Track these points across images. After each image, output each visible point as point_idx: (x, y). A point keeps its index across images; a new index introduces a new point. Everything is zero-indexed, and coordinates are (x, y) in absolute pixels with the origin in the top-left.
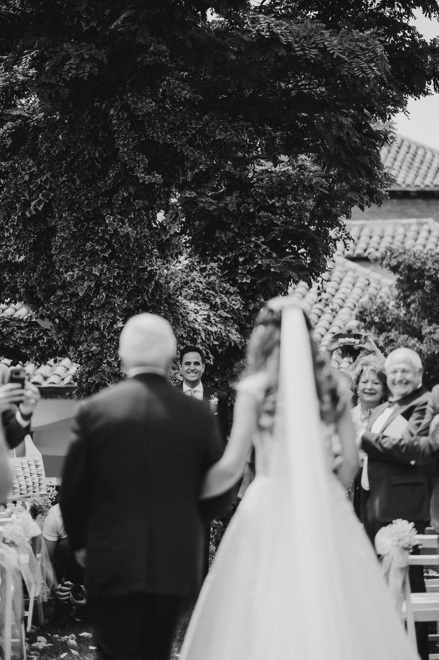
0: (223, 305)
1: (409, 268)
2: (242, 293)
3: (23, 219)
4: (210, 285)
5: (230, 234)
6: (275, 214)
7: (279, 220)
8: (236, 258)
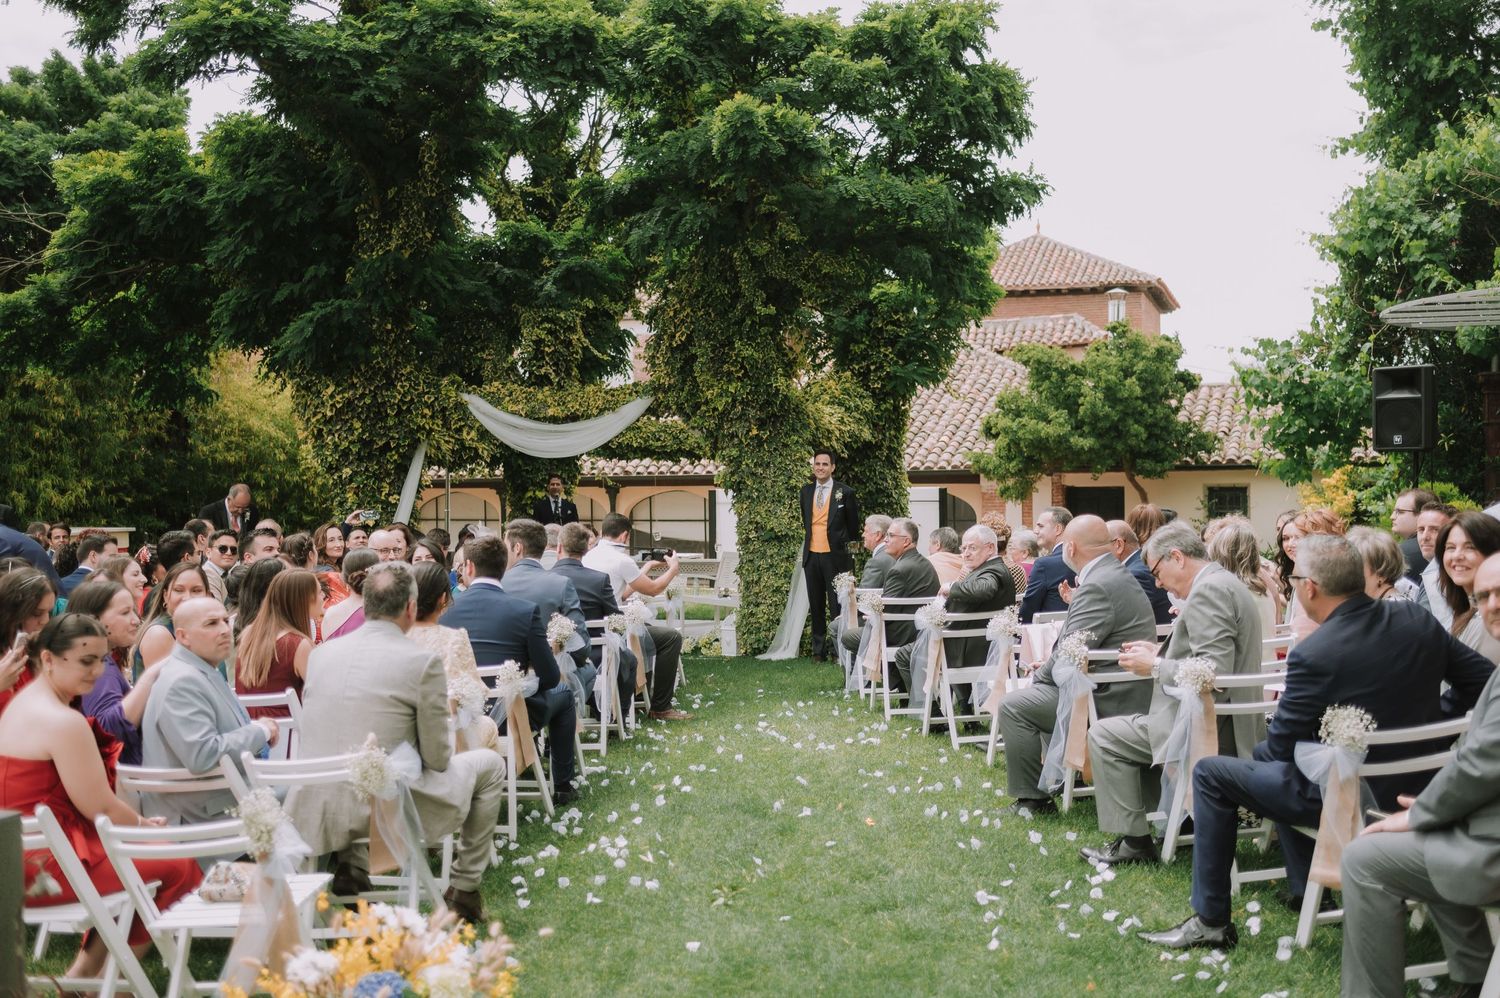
0: (857, 407)
1: (1039, 362)
2: (874, 395)
3: (670, 348)
4: (845, 391)
5: (862, 346)
6: (899, 326)
7: (904, 332)
8: (868, 366)
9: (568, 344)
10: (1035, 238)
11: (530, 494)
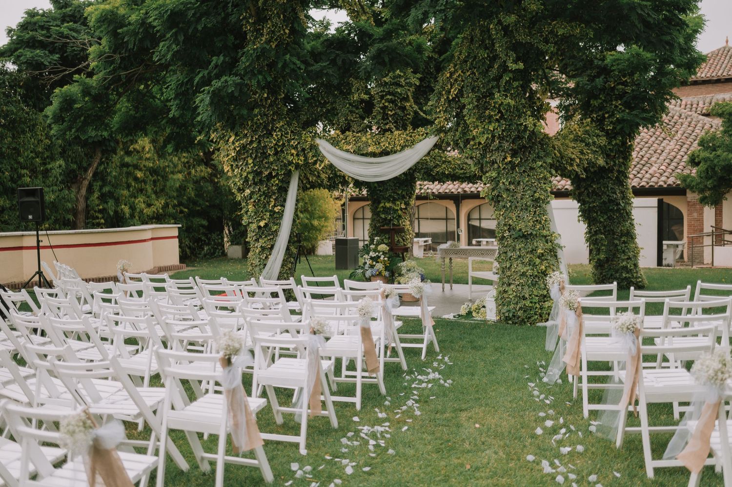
0: (594, 143)
2: (607, 134)
4: (586, 132)
5: (600, 101)
6: (626, 86)
7: (628, 89)
8: (603, 115)
9: (403, 109)
10: (725, 48)
11: (382, 205)
